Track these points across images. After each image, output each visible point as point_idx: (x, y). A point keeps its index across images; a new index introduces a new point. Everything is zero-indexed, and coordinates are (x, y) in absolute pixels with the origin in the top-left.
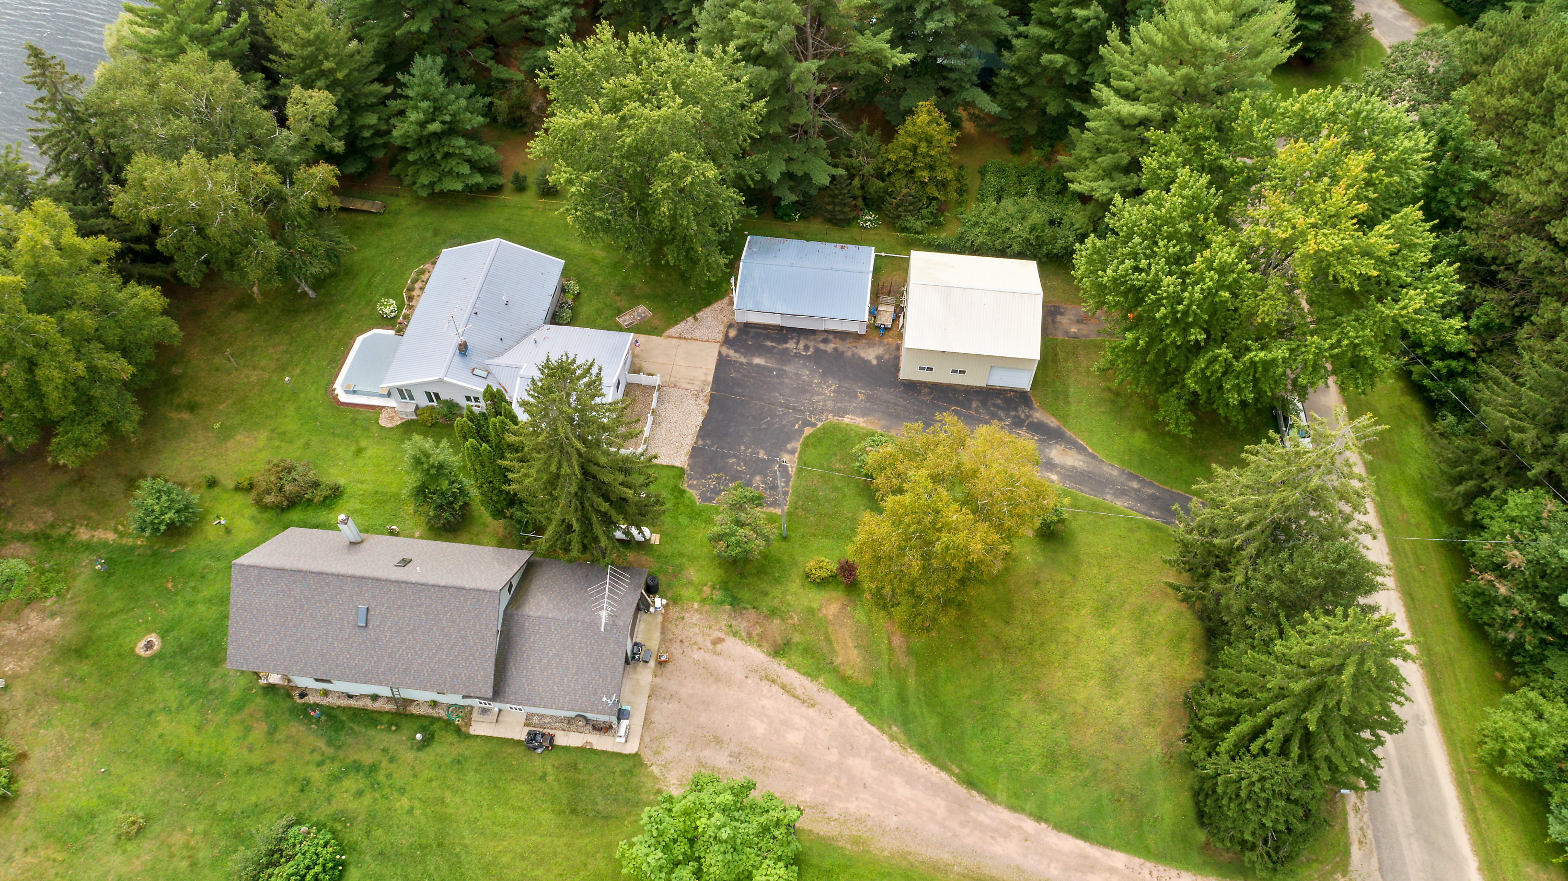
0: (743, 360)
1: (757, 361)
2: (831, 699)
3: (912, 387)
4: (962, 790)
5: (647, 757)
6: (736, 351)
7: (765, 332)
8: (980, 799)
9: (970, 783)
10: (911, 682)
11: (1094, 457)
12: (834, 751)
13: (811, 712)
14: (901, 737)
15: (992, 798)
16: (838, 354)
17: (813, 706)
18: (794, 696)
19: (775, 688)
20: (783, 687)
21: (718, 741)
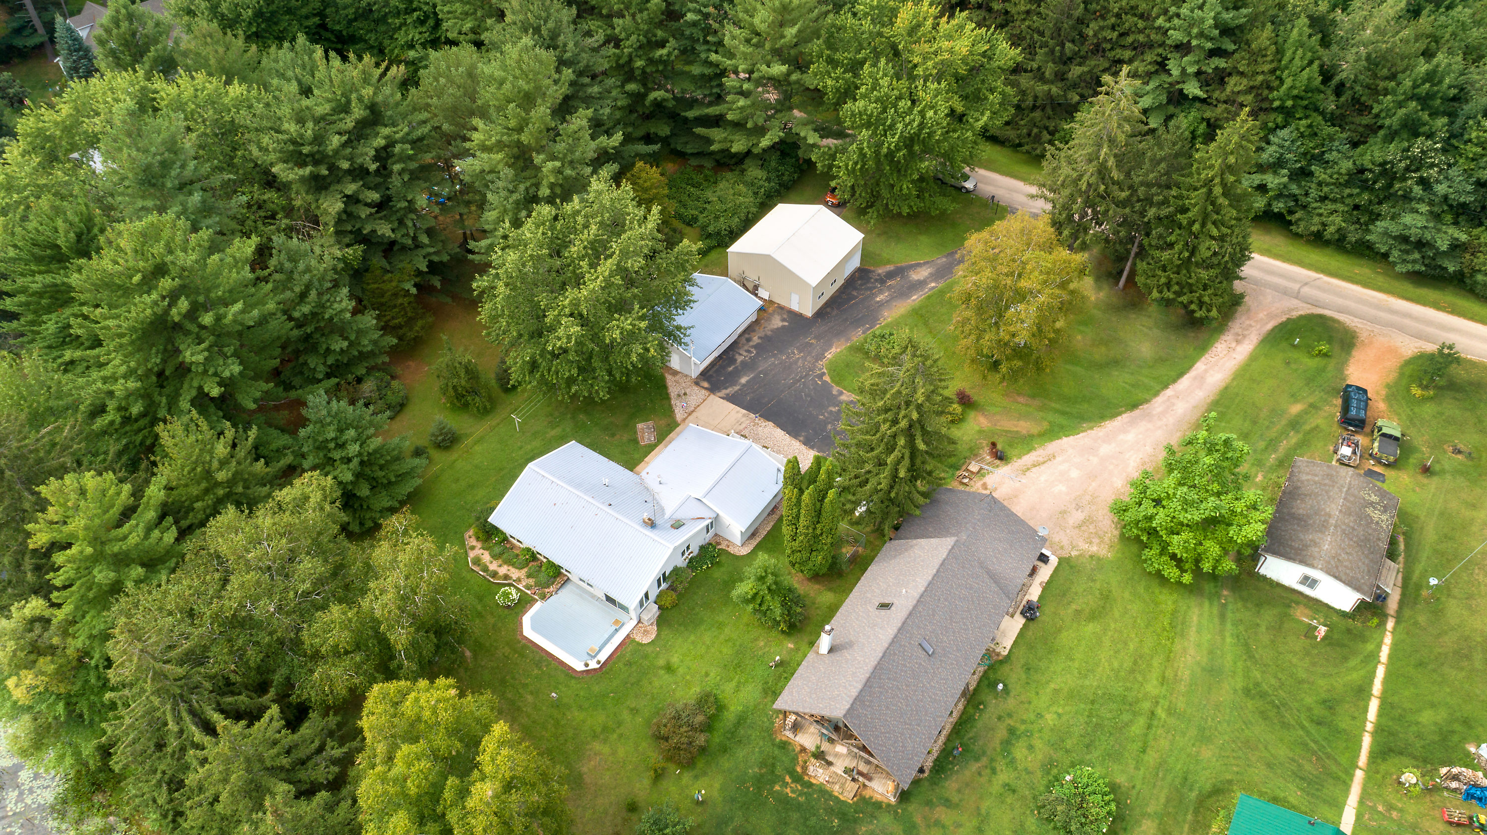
0: (737, 388)
1: (744, 380)
2: (1053, 446)
3: (821, 314)
4: (1137, 412)
5: (1065, 554)
6: (726, 388)
7: (716, 367)
8: (1145, 406)
9: (1134, 406)
10: (1053, 405)
11: (928, 262)
12: (1091, 458)
13: (1059, 459)
14: (1091, 425)
15: (1147, 401)
16: (766, 339)
17: (1054, 457)
18: (1044, 463)
19: (1034, 470)
20: (1035, 466)
21: (1063, 513)
